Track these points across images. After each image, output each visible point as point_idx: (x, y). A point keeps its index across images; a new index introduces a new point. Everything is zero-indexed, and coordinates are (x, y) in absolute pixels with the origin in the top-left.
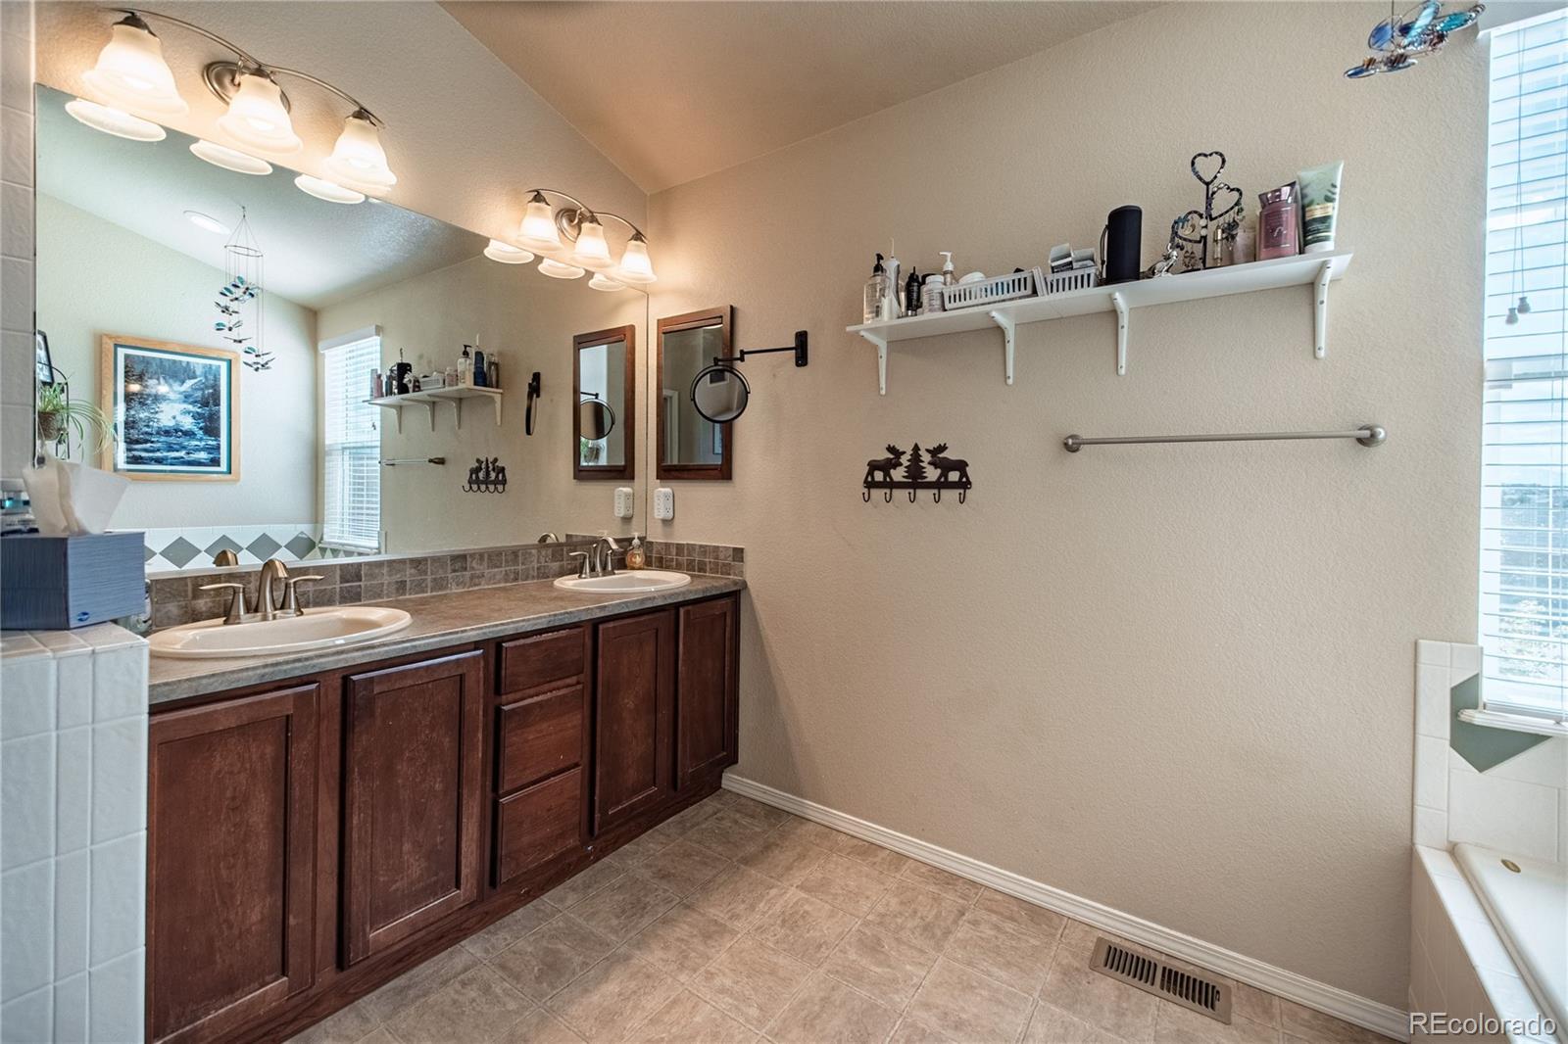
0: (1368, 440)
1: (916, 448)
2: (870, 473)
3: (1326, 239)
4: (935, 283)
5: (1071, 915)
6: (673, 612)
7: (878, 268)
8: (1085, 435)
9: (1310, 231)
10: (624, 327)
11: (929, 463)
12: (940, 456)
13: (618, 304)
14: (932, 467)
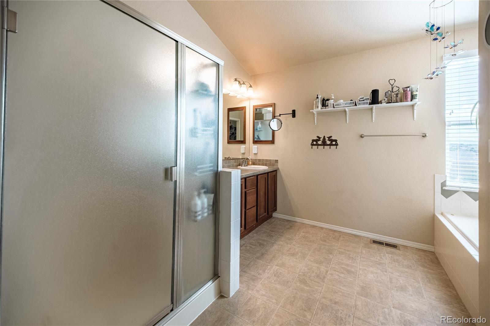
0: (424, 136)
1: (324, 137)
2: (313, 142)
3: (416, 99)
4: (331, 102)
5: (363, 236)
6: (267, 174)
7: (317, 98)
8: (365, 134)
9: (413, 97)
10: (243, 107)
11: (328, 140)
12: (331, 138)
13: (241, 101)
14: (328, 141)
